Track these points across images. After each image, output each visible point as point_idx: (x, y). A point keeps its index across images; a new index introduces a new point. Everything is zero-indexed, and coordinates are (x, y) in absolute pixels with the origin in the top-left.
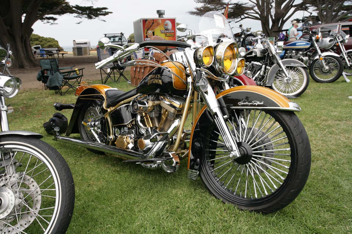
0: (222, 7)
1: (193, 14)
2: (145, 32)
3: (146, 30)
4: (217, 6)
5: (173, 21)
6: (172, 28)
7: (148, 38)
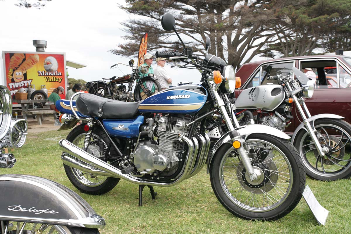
0: (158, 46)
1: (118, 54)
2: (9, 74)
3: (11, 70)
4: (151, 44)
5: (60, 58)
6: (59, 68)
7: (16, 83)
